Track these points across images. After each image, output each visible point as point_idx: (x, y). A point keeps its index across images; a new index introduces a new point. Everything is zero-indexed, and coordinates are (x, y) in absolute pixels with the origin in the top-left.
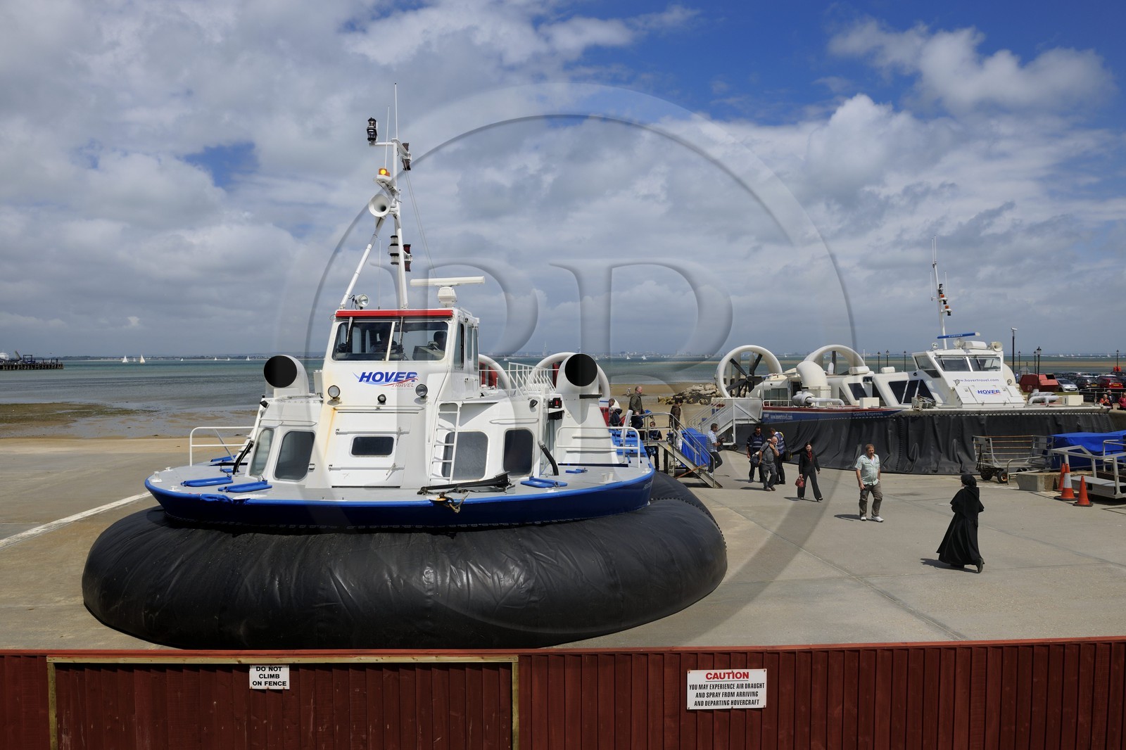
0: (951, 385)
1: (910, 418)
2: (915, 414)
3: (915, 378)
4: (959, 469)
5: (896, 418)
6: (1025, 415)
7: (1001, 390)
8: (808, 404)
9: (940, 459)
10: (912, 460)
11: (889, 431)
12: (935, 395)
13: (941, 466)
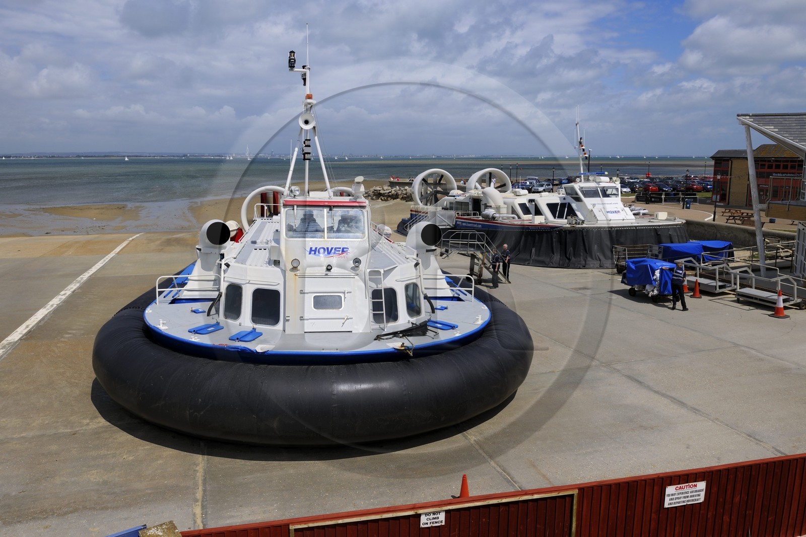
0: (590, 207)
1: (568, 232)
2: (571, 229)
3: (564, 202)
4: (599, 264)
5: (559, 231)
6: (639, 229)
7: (621, 211)
8: (494, 218)
9: (587, 258)
10: (569, 259)
11: (554, 240)
12: (578, 213)
13: (587, 262)
